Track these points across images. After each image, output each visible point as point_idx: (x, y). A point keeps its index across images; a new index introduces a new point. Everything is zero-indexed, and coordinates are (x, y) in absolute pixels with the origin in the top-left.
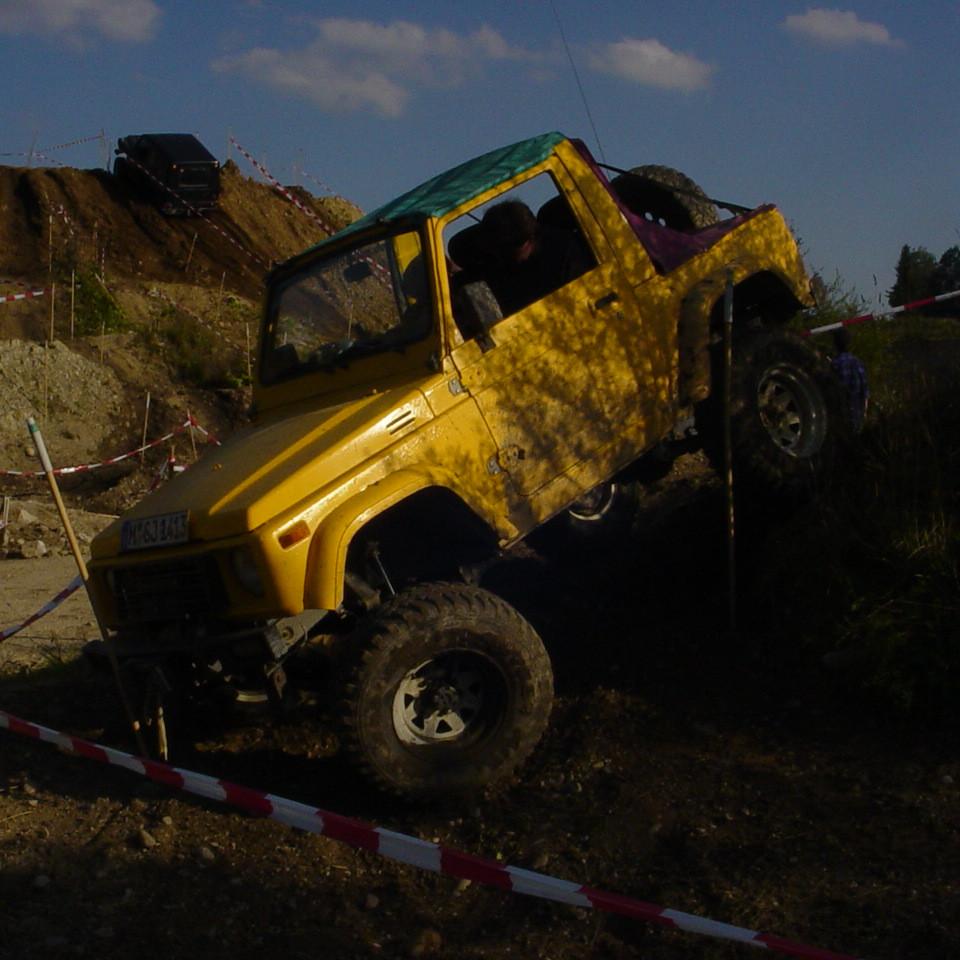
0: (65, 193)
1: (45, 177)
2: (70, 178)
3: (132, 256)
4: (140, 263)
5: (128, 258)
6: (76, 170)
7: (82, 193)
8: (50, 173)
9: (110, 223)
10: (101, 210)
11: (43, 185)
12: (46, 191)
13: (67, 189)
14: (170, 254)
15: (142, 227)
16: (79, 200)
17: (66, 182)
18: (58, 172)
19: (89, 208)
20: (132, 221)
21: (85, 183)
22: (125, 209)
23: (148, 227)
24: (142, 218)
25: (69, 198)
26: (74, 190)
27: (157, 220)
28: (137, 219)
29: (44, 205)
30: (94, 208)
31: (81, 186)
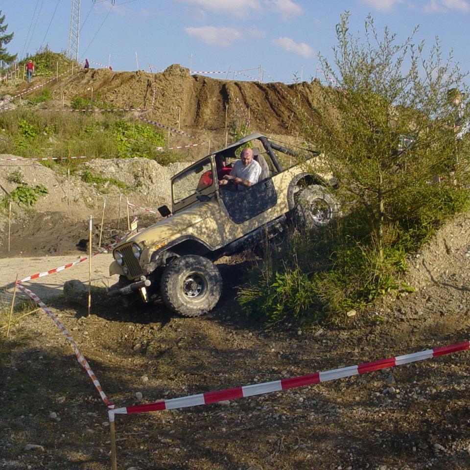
0: (242, 93)
1: (234, 85)
2: (244, 86)
3: (266, 122)
4: (269, 125)
5: (264, 122)
6: (248, 82)
7: (248, 93)
8: (236, 84)
9: (259, 107)
10: (256, 101)
11: (232, 89)
12: (233, 92)
13: (242, 91)
14: (282, 121)
15: (273, 109)
16: (247, 96)
17: (242, 88)
18: (239, 83)
19: (251, 99)
20: (269, 106)
21: (250, 88)
22: (267, 101)
23: (275, 109)
24: (273, 104)
25: (243, 95)
26: (245, 91)
27: (280, 106)
28: (271, 105)
29: (230, 99)
30: (253, 100)
31: (249, 90)
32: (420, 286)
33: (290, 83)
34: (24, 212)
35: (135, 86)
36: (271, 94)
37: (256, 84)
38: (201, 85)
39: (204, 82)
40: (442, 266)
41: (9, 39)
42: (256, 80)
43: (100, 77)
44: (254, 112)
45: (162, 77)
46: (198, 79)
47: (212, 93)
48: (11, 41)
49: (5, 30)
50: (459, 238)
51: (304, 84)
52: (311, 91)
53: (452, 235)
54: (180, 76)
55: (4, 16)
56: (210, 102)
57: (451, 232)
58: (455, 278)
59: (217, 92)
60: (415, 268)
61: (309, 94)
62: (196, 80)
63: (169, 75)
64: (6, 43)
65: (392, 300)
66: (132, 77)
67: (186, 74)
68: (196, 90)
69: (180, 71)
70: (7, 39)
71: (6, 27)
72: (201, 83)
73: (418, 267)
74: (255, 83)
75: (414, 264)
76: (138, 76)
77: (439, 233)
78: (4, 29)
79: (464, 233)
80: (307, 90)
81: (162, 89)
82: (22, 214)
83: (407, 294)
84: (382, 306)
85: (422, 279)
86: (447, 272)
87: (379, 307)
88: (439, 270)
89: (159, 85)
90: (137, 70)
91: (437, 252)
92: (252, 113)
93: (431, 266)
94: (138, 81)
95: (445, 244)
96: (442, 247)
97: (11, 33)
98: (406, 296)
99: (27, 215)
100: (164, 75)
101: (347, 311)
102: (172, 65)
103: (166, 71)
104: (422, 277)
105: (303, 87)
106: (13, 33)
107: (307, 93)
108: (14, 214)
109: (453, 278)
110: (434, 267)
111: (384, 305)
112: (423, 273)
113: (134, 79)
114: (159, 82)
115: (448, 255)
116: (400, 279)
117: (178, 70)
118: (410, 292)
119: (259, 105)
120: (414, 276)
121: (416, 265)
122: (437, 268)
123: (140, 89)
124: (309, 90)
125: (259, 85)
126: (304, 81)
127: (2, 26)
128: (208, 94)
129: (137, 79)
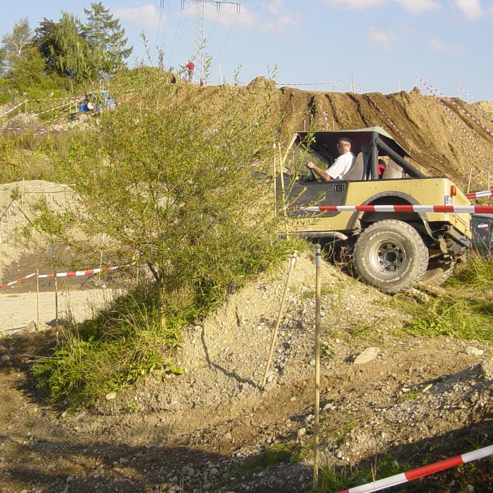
0: (331, 105)
1: (324, 97)
2: (335, 97)
6: (340, 93)
7: (339, 105)
8: (327, 96)
9: (348, 120)
10: (346, 114)
11: (321, 101)
12: (320, 106)
13: (333, 103)
15: (364, 122)
16: (337, 109)
17: (332, 99)
18: (330, 95)
19: (341, 112)
20: (361, 119)
21: (341, 100)
22: (358, 113)
23: (367, 122)
24: (365, 117)
25: (333, 107)
26: (336, 104)
27: (371, 118)
28: (363, 118)
29: (317, 112)
30: (342, 113)
31: (339, 101)
32: (192, 367)
33: (388, 94)
34: (46, 242)
35: (217, 101)
36: (364, 106)
37: (349, 95)
38: (288, 98)
39: (292, 95)
40: (225, 342)
41: (128, 52)
42: (348, 91)
43: (184, 93)
44: (342, 126)
45: (245, 91)
46: (285, 92)
47: (298, 106)
48: (131, 55)
49: (125, 44)
50: (256, 305)
51: (402, 94)
52: (409, 101)
53: (248, 302)
54: (265, 88)
55: (124, 29)
56: (295, 116)
57: (248, 297)
58: (231, 358)
59: (304, 105)
60: (191, 343)
61: (407, 105)
62: (283, 93)
63: (253, 88)
64: (126, 57)
65: (156, 382)
66: (216, 92)
68: (282, 104)
69: (265, 84)
70: (127, 53)
71: (126, 41)
72: (289, 95)
73: (194, 342)
74: (347, 94)
75: (191, 338)
76: (222, 90)
77: (233, 298)
78: (124, 42)
79: (266, 298)
80: (405, 100)
81: (244, 104)
82: (43, 243)
83: (174, 376)
84: (144, 389)
85: (197, 357)
86: (227, 350)
87: (140, 390)
88: (219, 346)
89: (242, 99)
90: (221, 84)
91: (224, 323)
92: (341, 127)
93: (212, 341)
94: (220, 96)
95: (236, 313)
96: (233, 317)
97: (131, 47)
98: (173, 378)
99: (49, 244)
100: (248, 88)
101: (107, 394)
102: (257, 78)
103: (251, 84)
104: (197, 355)
105: (400, 97)
106: (133, 47)
107: (404, 103)
108: (34, 244)
109: (229, 358)
110: (214, 342)
111: (146, 389)
112: (199, 349)
113: (217, 94)
114: (242, 96)
115: (237, 327)
116: (172, 356)
117: (263, 82)
118: (177, 374)
119: (350, 118)
120: (187, 354)
121: (193, 340)
122: (218, 344)
123: (222, 104)
124: (407, 100)
125: (352, 97)
126: (403, 90)
127: (122, 39)
128: (294, 108)
129: (220, 94)
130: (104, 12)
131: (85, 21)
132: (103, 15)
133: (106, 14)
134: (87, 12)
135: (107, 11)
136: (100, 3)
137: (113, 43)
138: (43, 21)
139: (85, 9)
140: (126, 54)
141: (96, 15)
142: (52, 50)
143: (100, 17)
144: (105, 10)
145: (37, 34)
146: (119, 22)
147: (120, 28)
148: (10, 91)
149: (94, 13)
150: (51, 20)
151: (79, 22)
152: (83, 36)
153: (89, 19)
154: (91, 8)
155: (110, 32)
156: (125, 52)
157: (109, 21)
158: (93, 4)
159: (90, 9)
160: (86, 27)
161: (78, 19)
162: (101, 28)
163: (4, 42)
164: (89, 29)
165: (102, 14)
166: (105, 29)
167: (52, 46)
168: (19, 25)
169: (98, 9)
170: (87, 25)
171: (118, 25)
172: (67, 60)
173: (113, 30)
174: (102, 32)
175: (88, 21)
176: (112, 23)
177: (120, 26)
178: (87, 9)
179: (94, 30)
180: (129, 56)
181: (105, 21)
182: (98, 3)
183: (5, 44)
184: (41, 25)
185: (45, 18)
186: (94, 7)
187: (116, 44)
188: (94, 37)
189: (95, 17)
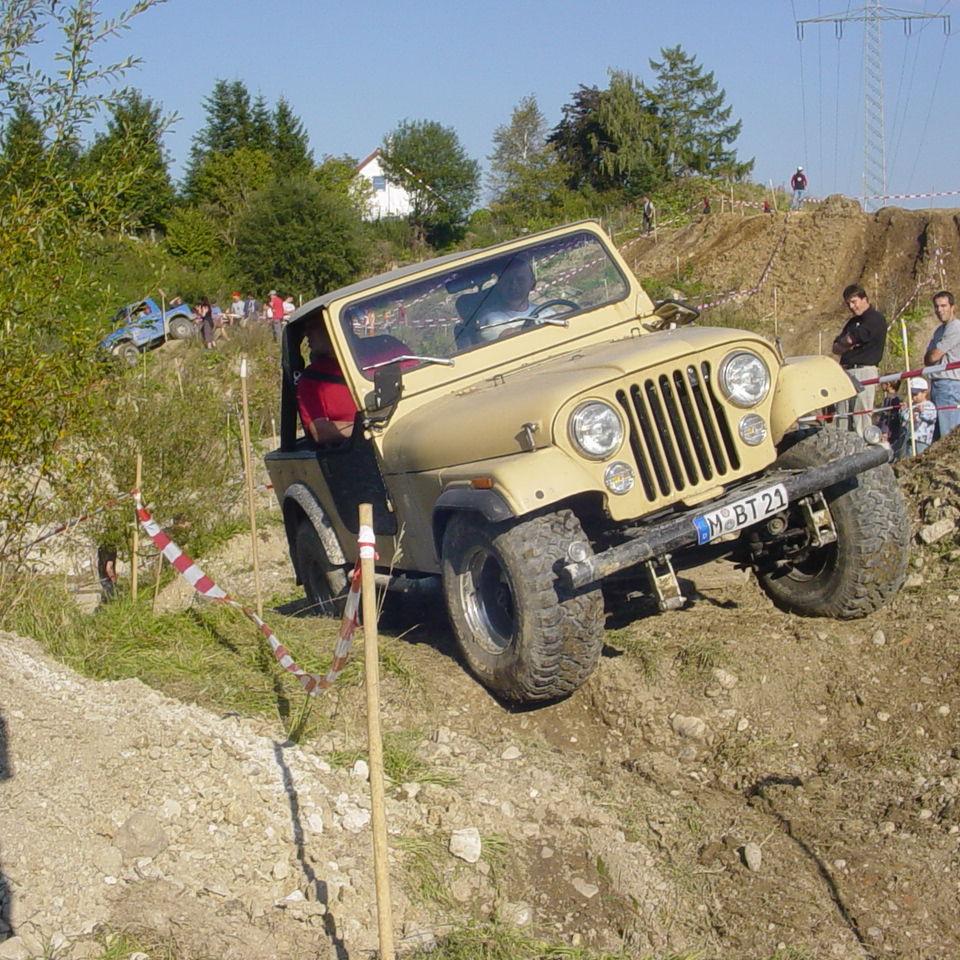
8: (954, 219)
29: (927, 251)
38: (884, 228)
39: (890, 223)
41: (734, 132)
45: (809, 221)
46: (879, 218)
48: (738, 136)
49: (728, 117)
54: (842, 216)
55: (723, 91)
56: (888, 261)
62: (876, 221)
63: (822, 216)
64: (730, 141)
66: (762, 227)
67: (851, 212)
68: (871, 240)
69: (843, 207)
70: (732, 134)
71: (728, 112)
72: (884, 225)
76: (771, 224)
78: (725, 114)
81: (801, 246)
89: (800, 237)
94: (769, 234)
97: (737, 121)
100: (814, 217)
102: (828, 198)
103: (819, 209)
106: (740, 121)
113: (763, 232)
117: (838, 205)
123: (768, 249)
127: (722, 109)
128: (888, 246)
129: (769, 230)
130: (686, 62)
131: (652, 82)
132: (684, 69)
133: (689, 65)
134: (655, 66)
135: (692, 61)
136: (679, 47)
137: (707, 116)
138: (578, 90)
139: (651, 62)
140: (729, 135)
141: (672, 70)
142: (594, 141)
143: (679, 73)
144: (688, 58)
145: (567, 116)
146: (714, 78)
147: (716, 89)
148: (495, 231)
149: (667, 66)
150: (595, 87)
151: (643, 86)
152: (652, 110)
153: (660, 78)
154: (662, 58)
155: (699, 99)
156: (729, 131)
157: (696, 79)
158: (665, 50)
159: (660, 60)
160: (655, 92)
161: (640, 81)
162: (683, 93)
163: (497, 140)
164: (660, 97)
165: (684, 66)
166: (690, 93)
167: (593, 134)
168: (520, 109)
169: (675, 57)
170: (656, 89)
171: (714, 82)
172: (619, 157)
173: (703, 93)
174: (685, 100)
175: (660, 82)
176: (703, 80)
177: (716, 85)
178: (655, 61)
179: (671, 96)
180: (735, 138)
181: (688, 77)
182: (674, 47)
183: (501, 143)
184: (575, 98)
185: (581, 85)
186: (666, 56)
187: (711, 118)
188: (671, 110)
189: (671, 74)
